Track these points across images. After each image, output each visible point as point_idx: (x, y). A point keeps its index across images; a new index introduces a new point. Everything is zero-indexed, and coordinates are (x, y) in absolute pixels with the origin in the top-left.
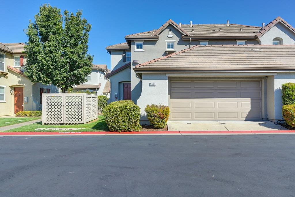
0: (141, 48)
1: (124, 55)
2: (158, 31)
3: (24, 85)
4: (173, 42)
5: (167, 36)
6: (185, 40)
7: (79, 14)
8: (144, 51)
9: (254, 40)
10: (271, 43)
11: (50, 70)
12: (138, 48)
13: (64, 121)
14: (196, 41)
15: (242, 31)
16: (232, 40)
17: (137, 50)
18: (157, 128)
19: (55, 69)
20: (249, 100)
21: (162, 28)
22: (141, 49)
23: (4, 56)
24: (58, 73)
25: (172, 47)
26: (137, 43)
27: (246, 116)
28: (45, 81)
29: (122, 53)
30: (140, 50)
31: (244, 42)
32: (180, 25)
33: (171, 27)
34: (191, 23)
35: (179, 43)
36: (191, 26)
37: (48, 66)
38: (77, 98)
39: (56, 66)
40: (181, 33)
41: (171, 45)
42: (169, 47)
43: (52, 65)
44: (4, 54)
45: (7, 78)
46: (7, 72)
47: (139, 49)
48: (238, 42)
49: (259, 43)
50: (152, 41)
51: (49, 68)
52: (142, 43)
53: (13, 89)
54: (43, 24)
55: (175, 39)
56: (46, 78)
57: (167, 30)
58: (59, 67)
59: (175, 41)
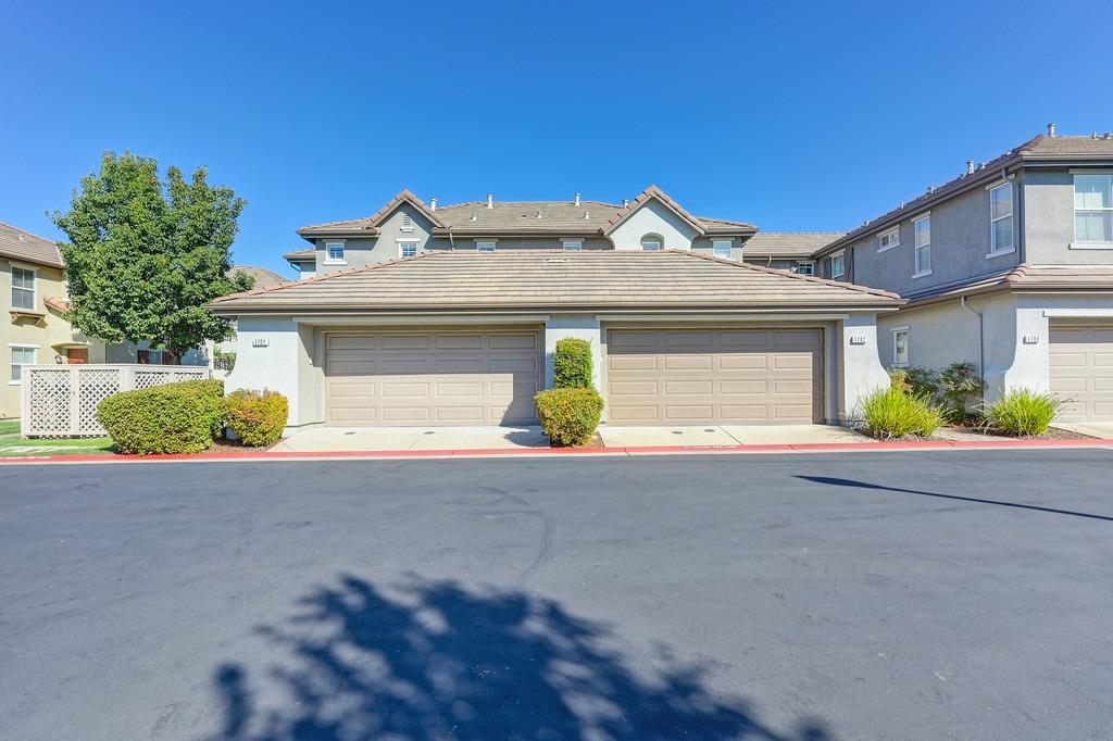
2: (376, 217)
3: (88, 343)
4: (415, 244)
5: (400, 230)
6: (441, 240)
9: (598, 240)
10: (637, 246)
11: (113, 307)
12: (332, 256)
13: (74, 431)
14: (466, 240)
15: (587, 217)
16: (550, 239)
17: (329, 261)
18: (250, 445)
19: (127, 306)
20: (507, 377)
21: (386, 210)
22: (340, 259)
23: (35, 274)
24: (135, 314)
26: (329, 244)
28: (105, 333)
30: (337, 261)
31: (579, 243)
32: (434, 204)
33: (408, 208)
34: (490, 198)
35: (429, 246)
36: (490, 206)
37: (106, 299)
38: (108, 375)
39: (129, 300)
40: (431, 221)
41: (409, 251)
43: (117, 296)
44: (34, 269)
45: (43, 325)
46: (45, 311)
47: (336, 259)
48: (566, 243)
49: (610, 245)
50: (366, 240)
51: (111, 304)
52: (341, 244)
53: (64, 352)
54: (97, 198)
55: (420, 237)
56: (107, 328)
57: (400, 215)
58: (137, 300)
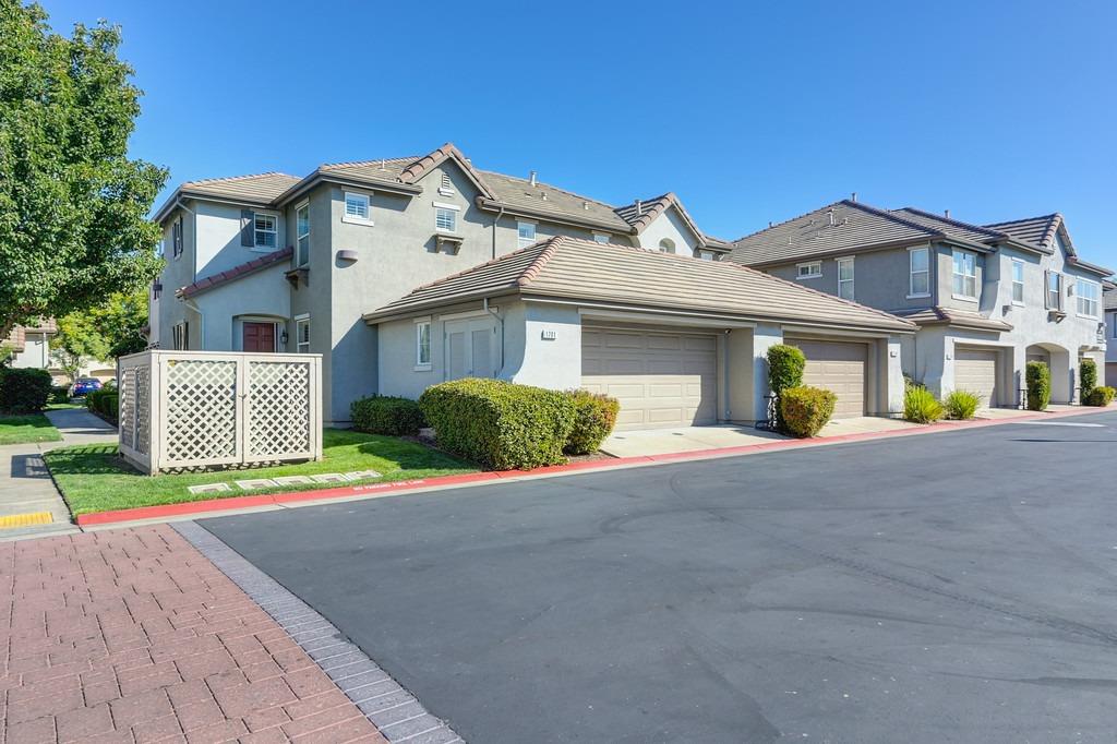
0: (362, 213)
1: (247, 221)
4: (452, 213)
5: (439, 191)
6: (484, 212)
7: (108, 39)
8: (372, 224)
9: (625, 237)
10: (656, 248)
12: (351, 211)
13: (243, 454)
14: (509, 216)
15: (587, 208)
16: (583, 230)
17: (349, 218)
20: (697, 379)
21: (428, 163)
22: (360, 217)
25: (449, 226)
26: (349, 195)
27: (693, 416)
29: (239, 213)
30: (356, 218)
31: (606, 239)
33: (452, 167)
35: (468, 218)
40: (477, 188)
41: (445, 219)
42: (441, 225)
47: (356, 216)
48: (597, 237)
50: (395, 197)
52: (365, 197)
55: (459, 204)
57: (439, 172)
59: (459, 208)
